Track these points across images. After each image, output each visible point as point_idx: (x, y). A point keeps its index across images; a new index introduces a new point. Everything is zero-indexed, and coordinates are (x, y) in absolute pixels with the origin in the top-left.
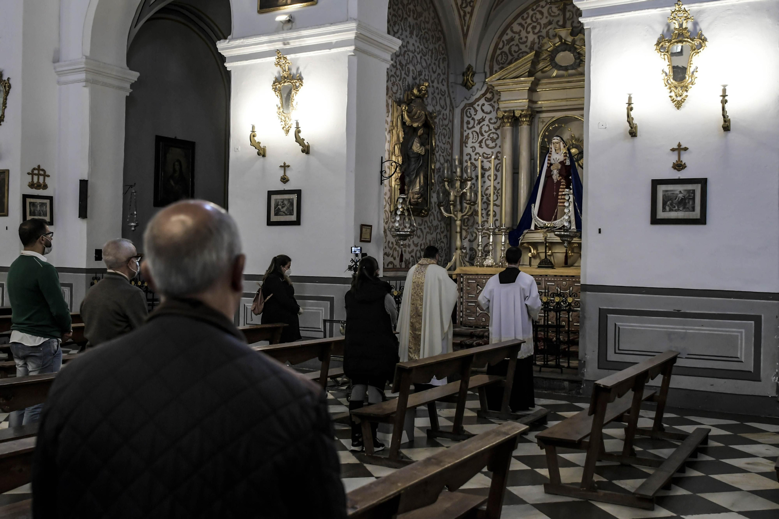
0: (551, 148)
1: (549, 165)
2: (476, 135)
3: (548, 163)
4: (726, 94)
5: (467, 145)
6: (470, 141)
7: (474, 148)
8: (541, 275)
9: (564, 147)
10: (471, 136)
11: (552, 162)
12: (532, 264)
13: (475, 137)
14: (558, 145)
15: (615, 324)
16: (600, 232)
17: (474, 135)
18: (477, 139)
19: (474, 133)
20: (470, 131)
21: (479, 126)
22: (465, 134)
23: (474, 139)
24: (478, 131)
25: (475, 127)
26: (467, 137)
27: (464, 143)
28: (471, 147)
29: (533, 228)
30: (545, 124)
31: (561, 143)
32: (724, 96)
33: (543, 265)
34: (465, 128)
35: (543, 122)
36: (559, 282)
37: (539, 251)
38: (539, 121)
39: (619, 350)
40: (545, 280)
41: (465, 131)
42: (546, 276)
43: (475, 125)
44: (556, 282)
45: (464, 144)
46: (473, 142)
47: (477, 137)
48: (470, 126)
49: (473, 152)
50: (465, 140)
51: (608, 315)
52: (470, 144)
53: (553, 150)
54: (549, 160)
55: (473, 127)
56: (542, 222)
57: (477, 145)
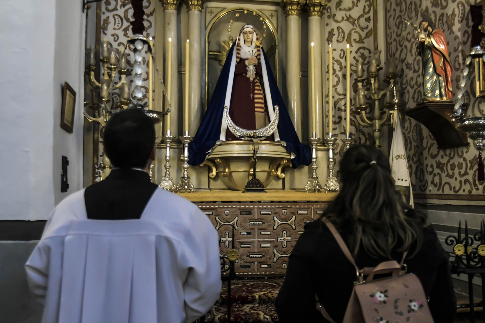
0: (239, 40)
1: (238, 60)
2: (119, 20)
3: (237, 57)
5: (106, 32)
6: (110, 27)
7: (116, 37)
8: (252, 202)
9: (257, 39)
10: (111, 20)
12: (211, 187)
13: (117, 22)
17: (117, 20)
18: (120, 25)
19: (116, 17)
20: (111, 15)
21: (123, 9)
22: (103, 17)
23: (117, 24)
24: (122, 16)
25: (117, 10)
26: (107, 21)
27: (101, 28)
28: (113, 35)
29: (223, 138)
30: (213, 15)
31: (255, 34)
33: (253, 187)
34: (103, 8)
35: (211, 12)
36: (277, 210)
37: (232, 170)
38: (206, 12)
40: (259, 208)
41: (104, 13)
42: (260, 202)
43: (118, 7)
44: (273, 210)
45: (102, 30)
46: (114, 29)
47: (120, 22)
48: (111, 7)
49: (115, 41)
50: (104, 24)
52: (110, 30)
53: (242, 42)
54: (238, 53)
55: (115, 9)
57: (120, 33)
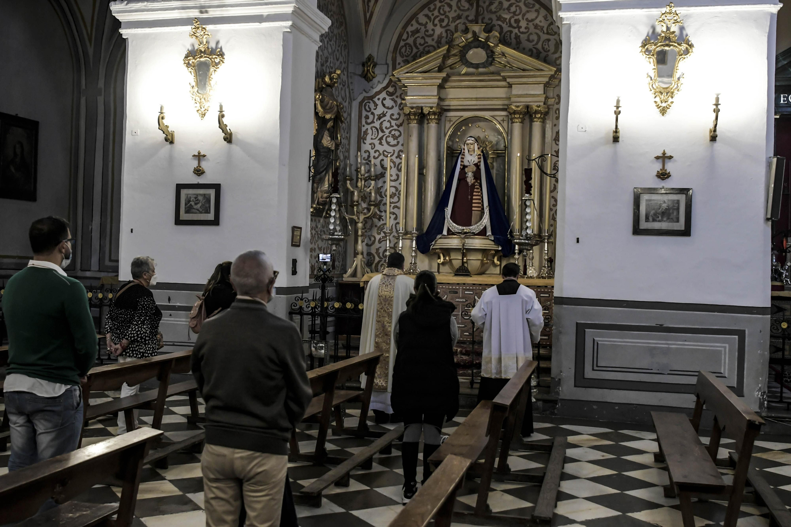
0: (464, 149)
1: (462, 167)
2: (376, 131)
3: (461, 165)
4: (719, 103)
5: (365, 141)
6: (369, 137)
7: (373, 145)
8: (458, 284)
9: (479, 148)
10: (370, 131)
11: (466, 163)
12: (440, 271)
13: (374, 133)
14: (472, 146)
15: (594, 339)
16: (578, 241)
17: (374, 131)
18: (376, 135)
19: (374, 129)
20: (369, 127)
21: (379, 122)
22: (364, 129)
23: (374, 135)
24: (378, 127)
25: (374, 122)
26: (366, 133)
27: (361, 138)
28: (370, 144)
29: (445, 232)
30: (452, 123)
31: (476, 144)
32: (717, 105)
33: (460, 272)
34: (363, 123)
35: (450, 121)
36: (478, 291)
37: (451, 258)
38: (446, 120)
39: (597, 366)
40: (463, 289)
41: (364, 126)
42: (464, 284)
43: (375, 120)
44: (474, 291)
45: (362, 140)
46: (372, 139)
47: (376, 133)
48: (369, 121)
49: (372, 149)
50: (364, 135)
51: (586, 330)
52: (368, 140)
53: (466, 151)
54: (462, 161)
55: (373, 122)
56: (456, 228)
57: (376, 142)
